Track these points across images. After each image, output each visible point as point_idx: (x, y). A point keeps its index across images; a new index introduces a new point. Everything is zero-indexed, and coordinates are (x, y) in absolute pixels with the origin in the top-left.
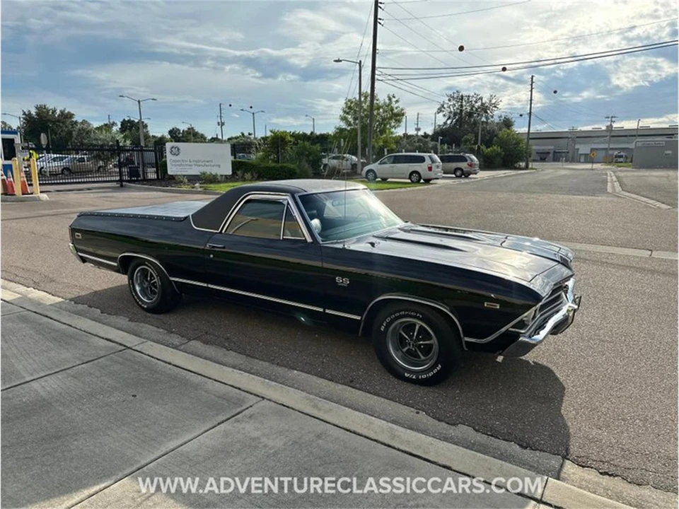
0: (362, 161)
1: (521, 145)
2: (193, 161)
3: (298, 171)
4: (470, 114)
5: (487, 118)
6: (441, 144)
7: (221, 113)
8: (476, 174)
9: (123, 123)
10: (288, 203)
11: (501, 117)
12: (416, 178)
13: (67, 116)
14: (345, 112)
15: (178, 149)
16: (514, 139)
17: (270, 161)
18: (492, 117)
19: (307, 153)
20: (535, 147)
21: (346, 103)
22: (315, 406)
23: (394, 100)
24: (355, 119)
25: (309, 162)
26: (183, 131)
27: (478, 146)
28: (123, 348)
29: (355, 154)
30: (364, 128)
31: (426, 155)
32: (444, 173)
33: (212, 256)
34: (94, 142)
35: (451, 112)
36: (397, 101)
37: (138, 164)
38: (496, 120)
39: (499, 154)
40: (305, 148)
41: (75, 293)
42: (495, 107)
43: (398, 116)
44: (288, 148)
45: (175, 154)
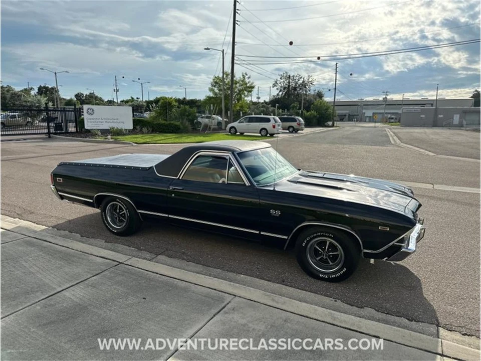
0: (225, 120)
1: (329, 110)
2: (105, 119)
3: (181, 127)
4: (295, 89)
5: (306, 91)
6: (278, 109)
7: (116, 83)
8: (302, 130)
9: (40, 89)
10: (230, 159)
11: (315, 90)
12: (264, 133)
14: (212, 85)
15: (93, 110)
16: (325, 106)
17: (161, 120)
18: (310, 91)
19: (187, 113)
20: (339, 111)
21: (214, 80)
22: (273, 300)
23: (247, 77)
24: (220, 91)
25: (189, 120)
26: (86, 95)
27: (302, 112)
28: (118, 263)
29: (220, 114)
30: (226, 97)
31: (271, 117)
32: (283, 130)
33: (173, 195)
34: (24, 104)
35: (281, 87)
36: (249, 78)
37: (62, 120)
38: (312, 93)
39: (315, 117)
40: (185, 110)
41: (54, 222)
42: (311, 84)
43: (250, 89)
44: (174, 110)
45: (90, 114)
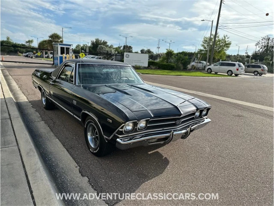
0: (208, 64)
2: (134, 60)
3: (175, 66)
6: (251, 59)
7: (159, 43)
8: (265, 74)
9: (124, 47)
12: (230, 73)
13: (105, 43)
14: (203, 43)
15: (129, 56)
17: (165, 62)
19: (181, 59)
21: (204, 39)
23: (227, 37)
24: (208, 46)
25: (182, 63)
26: (146, 51)
29: (205, 61)
30: (210, 51)
31: (237, 63)
32: (245, 72)
33: (51, 87)
34: (104, 52)
35: (262, 46)
36: (228, 38)
40: (181, 57)
43: (228, 45)
44: (173, 57)
45: (127, 57)
